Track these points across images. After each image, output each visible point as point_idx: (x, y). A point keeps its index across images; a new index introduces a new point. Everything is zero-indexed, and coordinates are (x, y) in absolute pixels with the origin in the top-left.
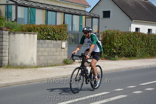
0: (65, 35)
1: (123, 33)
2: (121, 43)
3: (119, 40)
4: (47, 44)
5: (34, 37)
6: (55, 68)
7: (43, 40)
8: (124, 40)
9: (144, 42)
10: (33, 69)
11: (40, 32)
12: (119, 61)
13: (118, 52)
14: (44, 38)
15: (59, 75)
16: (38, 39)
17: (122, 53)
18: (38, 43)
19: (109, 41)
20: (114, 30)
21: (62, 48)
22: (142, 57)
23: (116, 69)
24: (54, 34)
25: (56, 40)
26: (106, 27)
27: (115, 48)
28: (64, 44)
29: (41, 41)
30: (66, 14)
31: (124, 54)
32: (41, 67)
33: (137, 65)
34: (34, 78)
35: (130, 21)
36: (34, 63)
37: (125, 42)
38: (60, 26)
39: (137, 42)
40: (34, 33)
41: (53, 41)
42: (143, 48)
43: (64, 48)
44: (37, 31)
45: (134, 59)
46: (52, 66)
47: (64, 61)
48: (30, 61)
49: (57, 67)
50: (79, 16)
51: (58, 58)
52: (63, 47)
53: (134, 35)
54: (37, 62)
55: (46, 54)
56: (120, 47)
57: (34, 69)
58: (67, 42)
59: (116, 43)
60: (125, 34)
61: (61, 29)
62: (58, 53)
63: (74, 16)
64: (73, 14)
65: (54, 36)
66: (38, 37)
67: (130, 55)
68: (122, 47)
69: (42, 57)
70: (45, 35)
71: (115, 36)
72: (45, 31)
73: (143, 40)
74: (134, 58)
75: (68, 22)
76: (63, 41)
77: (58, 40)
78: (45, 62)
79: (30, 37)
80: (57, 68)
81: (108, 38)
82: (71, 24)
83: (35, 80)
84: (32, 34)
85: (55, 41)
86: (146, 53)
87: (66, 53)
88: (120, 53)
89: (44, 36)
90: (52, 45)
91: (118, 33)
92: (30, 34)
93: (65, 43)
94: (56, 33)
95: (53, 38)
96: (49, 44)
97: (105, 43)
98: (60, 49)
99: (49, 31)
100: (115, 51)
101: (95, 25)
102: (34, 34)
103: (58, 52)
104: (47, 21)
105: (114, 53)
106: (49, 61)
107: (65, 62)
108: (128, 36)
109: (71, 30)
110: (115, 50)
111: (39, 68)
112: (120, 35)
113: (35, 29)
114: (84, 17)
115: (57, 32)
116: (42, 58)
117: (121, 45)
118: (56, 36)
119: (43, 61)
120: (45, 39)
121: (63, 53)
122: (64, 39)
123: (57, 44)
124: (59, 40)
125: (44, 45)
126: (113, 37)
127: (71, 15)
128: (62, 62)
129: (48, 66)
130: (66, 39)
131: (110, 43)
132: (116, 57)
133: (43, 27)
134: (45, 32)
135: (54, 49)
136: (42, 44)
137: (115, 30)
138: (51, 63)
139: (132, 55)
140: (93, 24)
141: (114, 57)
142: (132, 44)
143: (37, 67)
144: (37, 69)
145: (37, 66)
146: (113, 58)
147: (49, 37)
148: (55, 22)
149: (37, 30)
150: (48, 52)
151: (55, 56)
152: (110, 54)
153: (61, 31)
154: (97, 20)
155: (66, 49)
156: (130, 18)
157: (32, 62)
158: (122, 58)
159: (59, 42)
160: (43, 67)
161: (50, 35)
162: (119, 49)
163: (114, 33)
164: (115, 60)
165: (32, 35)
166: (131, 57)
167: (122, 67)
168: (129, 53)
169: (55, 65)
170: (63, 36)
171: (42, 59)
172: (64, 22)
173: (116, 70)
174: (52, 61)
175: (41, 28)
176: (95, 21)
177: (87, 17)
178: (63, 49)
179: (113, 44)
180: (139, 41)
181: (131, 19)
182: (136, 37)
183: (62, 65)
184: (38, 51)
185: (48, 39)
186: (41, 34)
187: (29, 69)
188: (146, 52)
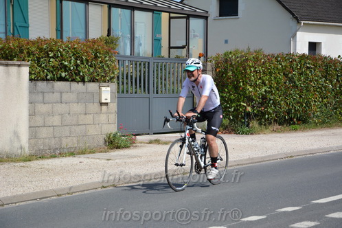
0: (108, 66)
1: (270, 58)
2: (265, 85)
3: (260, 79)
4: (58, 95)
5: (19, 73)
6: (81, 159)
7: (45, 83)
8: (275, 78)
9: (331, 82)
10: (18, 164)
11: (38, 59)
12: (262, 136)
13: (258, 111)
14: (48, 77)
15: (90, 181)
16: (31, 80)
17: (269, 114)
18: (31, 92)
19: (233, 81)
20: (249, 49)
21: (102, 104)
22: (326, 122)
23: (252, 159)
24: (77, 66)
25: (83, 80)
26: (226, 42)
27: (249, 100)
28: (107, 93)
29: (42, 85)
30: (113, 9)
31: (274, 115)
32: (42, 158)
33: (311, 147)
34: (19, 191)
35: (293, 23)
36: (21, 148)
37: (278, 83)
38: (94, 41)
39: (311, 81)
40: (19, 63)
41: (74, 85)
42: (327, 97)
43: (106, 104)
44: (29, 56)
45: (304, 129)
46: (72, 154)
47: (109, 138)
48: (11, 141)
49: (88, 155)
50: (150, 14)
51: (92, 131)
52: (103, 101)
53: (303, 62)
54: (30, 144)
55: (56, 120)
56: (264, 98)
57: (22, 164)
58: (114, 86)
59: (251, 86)
60: (278, 61)
61: (97, 51)
62: (89, 118)
63: (137, 13)
64: (133, 8)
65: (77, 70)
66: (30, 73)
67: (293, 120)
68: (269, 96)
69: (44, 130)
70: (51, 69)
71: (250, 67)
72: (53, 57)
73: (326, 75)
74: (302, 126)
75: (120, 29)
76: (104, 84)
77: (90, 81)
78: (53, 143)
79: (8, 73)
80: (88, 160)
81: (230, 73)
82: (129, 36)
83: (20, 196)
84: (14, 65)
85: (81, 84)
86: (336, 113)
87: (113, 118)
88: (263, 114)
89: (48, 70)
90: (72, 96)
91: (257, 59)
92: (7, 65)
93: (108, 89)
94: (83, 64)
95: (74, 76)
96: (64, 95)
97: (223, 86)
98: (97, 105)
99: (62, 55)
100: (249, 109)
101: (195, 36)
102: (19, 66)
103: (91, 116)
104: (60, 29)
105: (248, 115)
106: (64, 140)
107: (111, 142)
108: (286, 66)
109: (128, 53)
110: (249, 106)
111: (35, 162)
112: (264, 63)
113: (21, 51)
114: (165, 16)
115: (87, 61)
116: (44, 133)
117: (265, 91)
118: (84, 70)
119: (47, 141)
120: (53, 79)
121: (103, 118)
122: (108, 78)
123: (87, 92)
124: (93, 81)
125: (49, 97)
126: (245, 69)
127: (127, 12)
128: (102, 142)
129: (61, 155)
130: (113, 78)
131: (236, 88)
132: (254, 124)
133: (45, 47)
134: (51, 60)
135: (77, 108)
136: (43, 93)
137: (251, 50)
138: (70, 145)
139: (298, 120)
140: (191, 34)
141: (248, 126)
142: (297, 87)
143: (29, 159)
144: (28, 163)
145: (31, 156)
146: (247, 129)
147: (63, 74)
148: (83, 31)
149: (29, 54)
150: (61, 115)
151: (83, 128)
152: (236, 117)
153: (96, 57)
154: (201, 22)
155: (114, 107)
156: (293, 15)
157: (16, 145)
158: (271, 128)
159: (92, 86)
160: (48, 158)
161: (65, 68)
162: (262, 104)
163: (247, 60)
164: (250, 132)
165: (14, 69)
166: (294, 124)
167: (270, 153)
168: (289, 113)
169: (83, 153)
170: (105, 72)
171: (44, 136)
172: (109, 31)
173: (252, 161)
174: (75, 140)
175: (41, 50)
176: (197, 25)
177: (172, 15)
178: (104, 108)
179: (244, 90)
180: (316, 80)
181: (296, 18)
182: (308, 68)
183: (101, 152)
184: (32, 114)
185: (61, 79)
186: (40, 66)
187: (6, 165)
188: (336, 109)
